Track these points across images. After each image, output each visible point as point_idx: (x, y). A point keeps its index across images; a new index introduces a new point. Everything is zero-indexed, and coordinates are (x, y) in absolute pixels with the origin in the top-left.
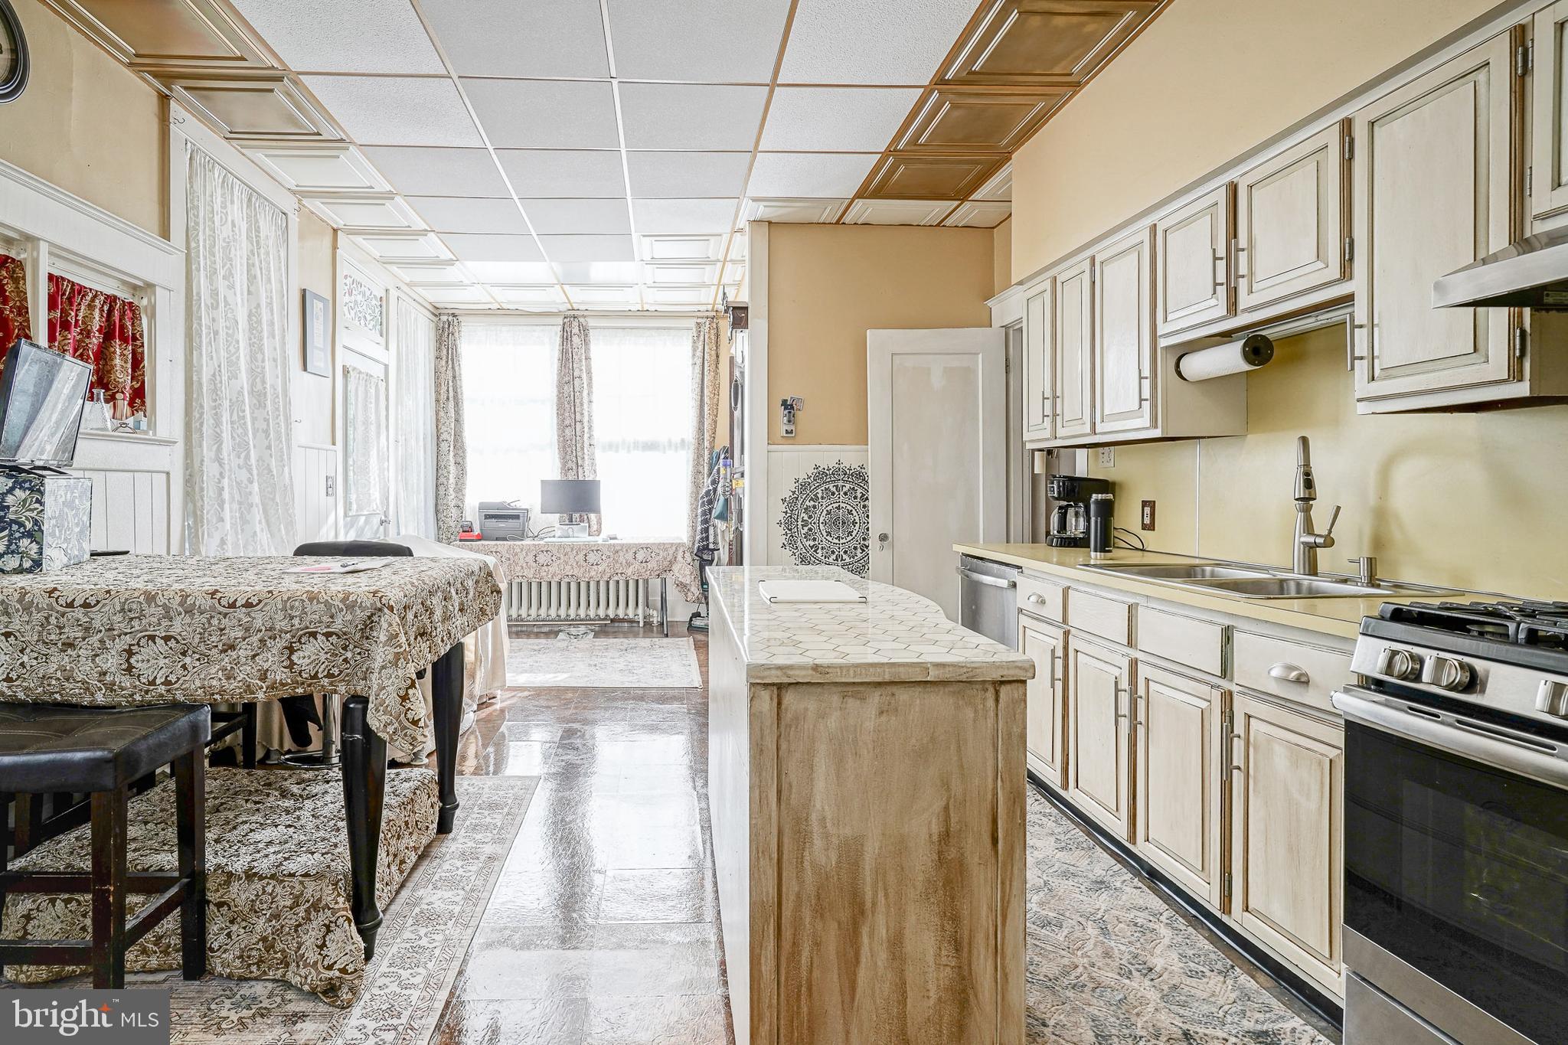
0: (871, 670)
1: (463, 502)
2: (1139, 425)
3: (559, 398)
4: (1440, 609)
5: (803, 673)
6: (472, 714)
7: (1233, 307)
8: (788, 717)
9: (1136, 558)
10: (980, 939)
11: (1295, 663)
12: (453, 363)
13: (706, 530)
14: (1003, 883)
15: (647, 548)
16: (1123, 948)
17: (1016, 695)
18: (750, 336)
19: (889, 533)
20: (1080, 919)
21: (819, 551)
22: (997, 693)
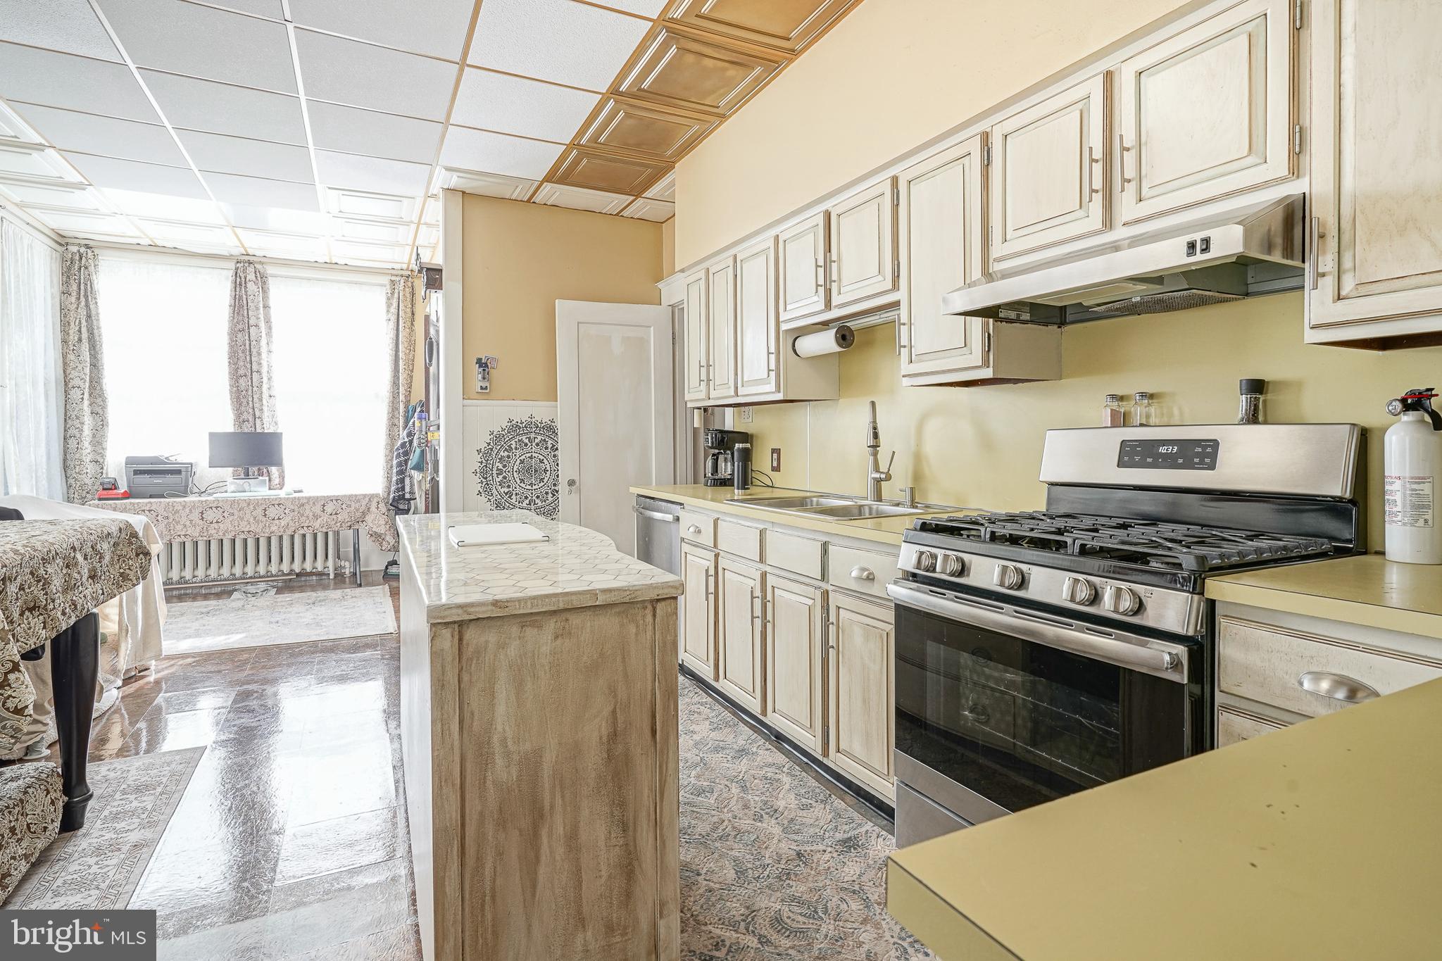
0: (547, 600)
1: (103, 456)
2: (768, 390)
3: (231, 347)
4: (947, 521)
5: (484, 609)
6: (115, 692)
7: (828, 305)
8: (469, 651)
9: (767, 493)
10: (643, 815)
11: (866, 566)
12: (87, 301)
13: (402, 481)
14: (660, 766)
15: (337, 500)
16: (757, 798)
17: (669, 610)
18: (446, 297)
19: (577, 479)
20: (726, 783)
21: (514, 497)
22: (654, 609)
